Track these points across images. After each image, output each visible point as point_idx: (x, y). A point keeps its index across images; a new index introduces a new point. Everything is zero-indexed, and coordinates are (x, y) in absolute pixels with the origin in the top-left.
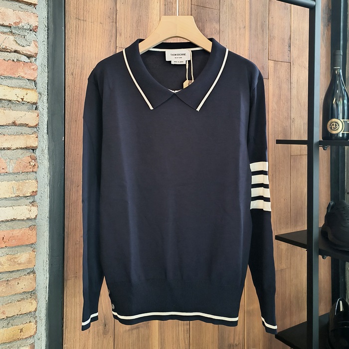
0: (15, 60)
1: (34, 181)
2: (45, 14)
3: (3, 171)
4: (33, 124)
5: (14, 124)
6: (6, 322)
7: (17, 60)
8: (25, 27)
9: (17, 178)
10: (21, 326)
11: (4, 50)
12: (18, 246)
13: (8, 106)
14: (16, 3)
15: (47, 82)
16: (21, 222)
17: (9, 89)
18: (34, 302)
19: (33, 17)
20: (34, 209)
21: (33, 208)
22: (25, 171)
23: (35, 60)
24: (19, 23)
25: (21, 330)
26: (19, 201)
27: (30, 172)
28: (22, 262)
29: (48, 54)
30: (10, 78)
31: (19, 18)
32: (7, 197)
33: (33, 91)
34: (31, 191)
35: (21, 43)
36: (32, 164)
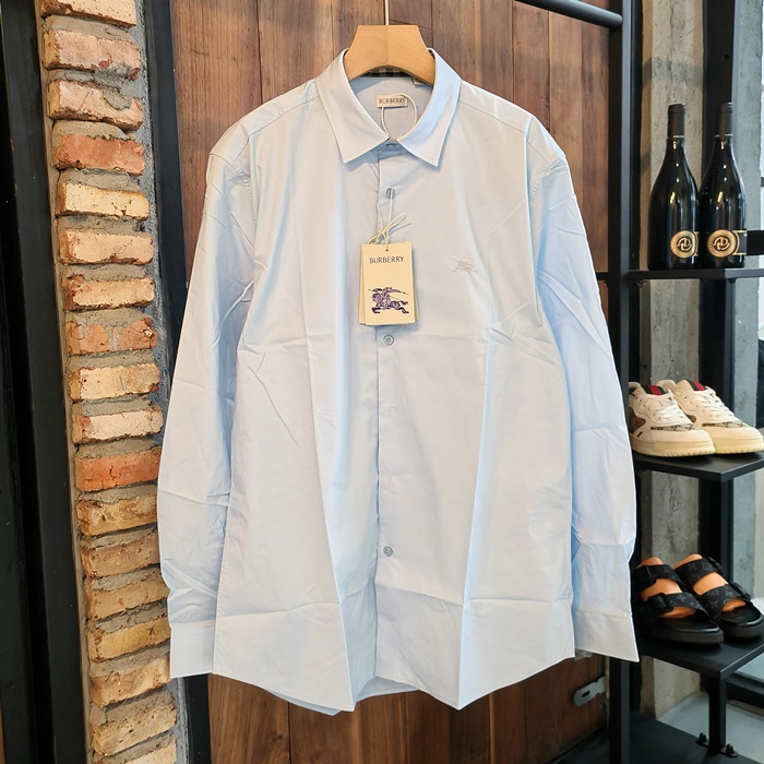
0: (108, 137)
1: (153, 365)
2: (142, 44)
3: (102, 348)
4: (144, 258)
5: (113, 260)
6: (126, 617)
7: (112, 138)
8: (119, 71)
9: (126, 362)
10: (151, 624)
11: (86, 118)
12: (133, 485)
13: (101, 225)
14: (99, 24)
15: (152, 177)
16: (134, 442)
17: (101, 193)
19: (130, 50)
20: (157, 416)
21: (155, 414)
22: (137, 346)
24: (107, 63)
25: (152, 630)
26: (131, 403)
27: (145, 349)
28: (145, 511)
29: (151, 122)
30: (101, 172)
31: (108, 54)
32: (113, 396)
33: (141, 197)
34: (150, 384)
35: (115, 104)
36: (147, 332)
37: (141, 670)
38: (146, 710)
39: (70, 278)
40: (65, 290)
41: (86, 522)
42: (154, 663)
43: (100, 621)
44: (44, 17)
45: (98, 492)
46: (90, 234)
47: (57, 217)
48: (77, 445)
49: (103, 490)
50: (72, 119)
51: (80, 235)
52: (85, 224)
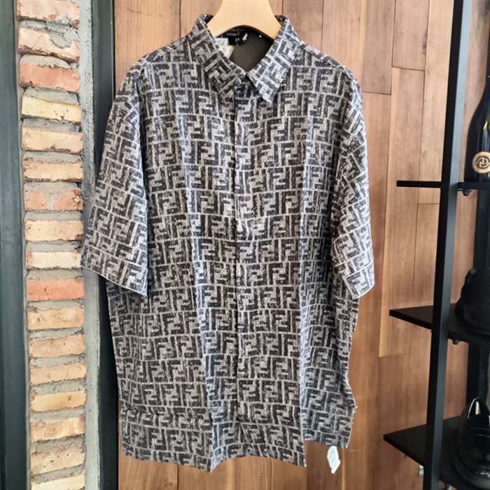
0: (53, 67)
1: (79, 222)
3: (43, 208)
4: (76, 149)
5: (53, 149)
6: (52, 387)
7: (55, 66)
8: (63, 22)
9: (59, 218)
10: (69, 394)
11: (39, 53)
12: (60, 301)
13: (47, 126)
16: (63, 271)
17: (47, 104)
18: (84, 369)
19: (72, 8)
22: (68, 209)
23: (77, 66)
24: (55, 16)
25: (69, 398)
26: (63, 246)
27: (74, 211)
28: (69, 319)
30: (47, 90)
31: (56, 9)
32: (49, 240)
33: (76, 108)
34: (76, 234)
35: (59, 44)
36: (76, 200)
37: (61, 423)
38: (64, 449)
39: (26, 160)
40: (23, 167)
42: (71, 420)
43: (35, 386)
45: (37, 302)
46: (38, 131)
47: (21, 120)
48: (29, 270)
49: (40, 301)
50: (32, 54)
51: (30, 131)
52: (36, 124)
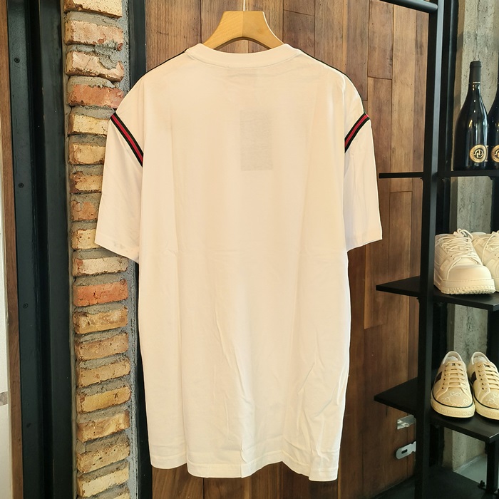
0: (101, 86)
2: (126, 28)
3: (92, 217)
5: (101, 163)
6: (100, 387)
7: (104, 86)
8: (110, 45)
10: (116, 391)
11: (89, 74)
12: (110, 303)
13: (95, 140)
14: (99, 16)
16: (109, 275)
17: (95, 121)
18: (127, 365)
19: (118, 33)
20: (125, 260)
21: (123, 259)
24: (103, 40)
25: (116, 395)
28: (115, 320)
29: (130, 77)
30: (96, 107)
31: (104, 35)
32: (97, 247)
35: (106, 65)
37: (108, 420)
38: (111, 445)
39: (75, 173)
40: (71, 181)
41: (77, 326)
42: (117, 416)
43: (84, 387)
44: (66, 13)
45: (86, 307)
46: (88, 146)
47: (69, 136)
48: (75, 278)
49: (89, 306)
50: (80, 75)
51: (81, 147)
52: (85, 140)
